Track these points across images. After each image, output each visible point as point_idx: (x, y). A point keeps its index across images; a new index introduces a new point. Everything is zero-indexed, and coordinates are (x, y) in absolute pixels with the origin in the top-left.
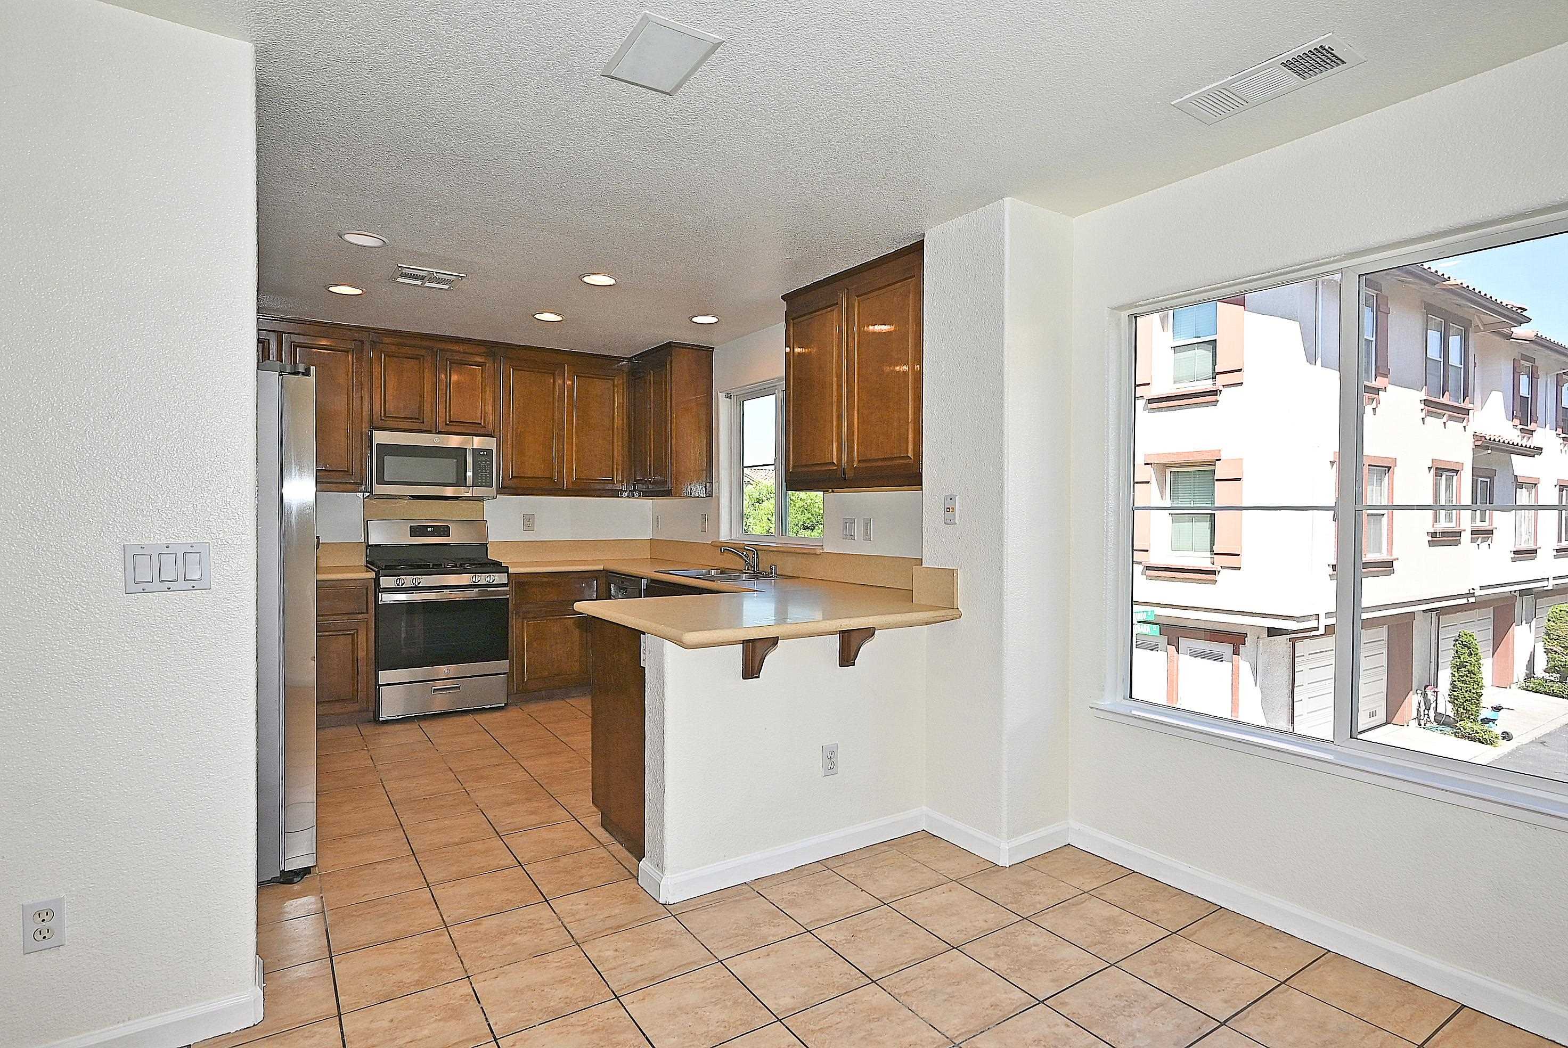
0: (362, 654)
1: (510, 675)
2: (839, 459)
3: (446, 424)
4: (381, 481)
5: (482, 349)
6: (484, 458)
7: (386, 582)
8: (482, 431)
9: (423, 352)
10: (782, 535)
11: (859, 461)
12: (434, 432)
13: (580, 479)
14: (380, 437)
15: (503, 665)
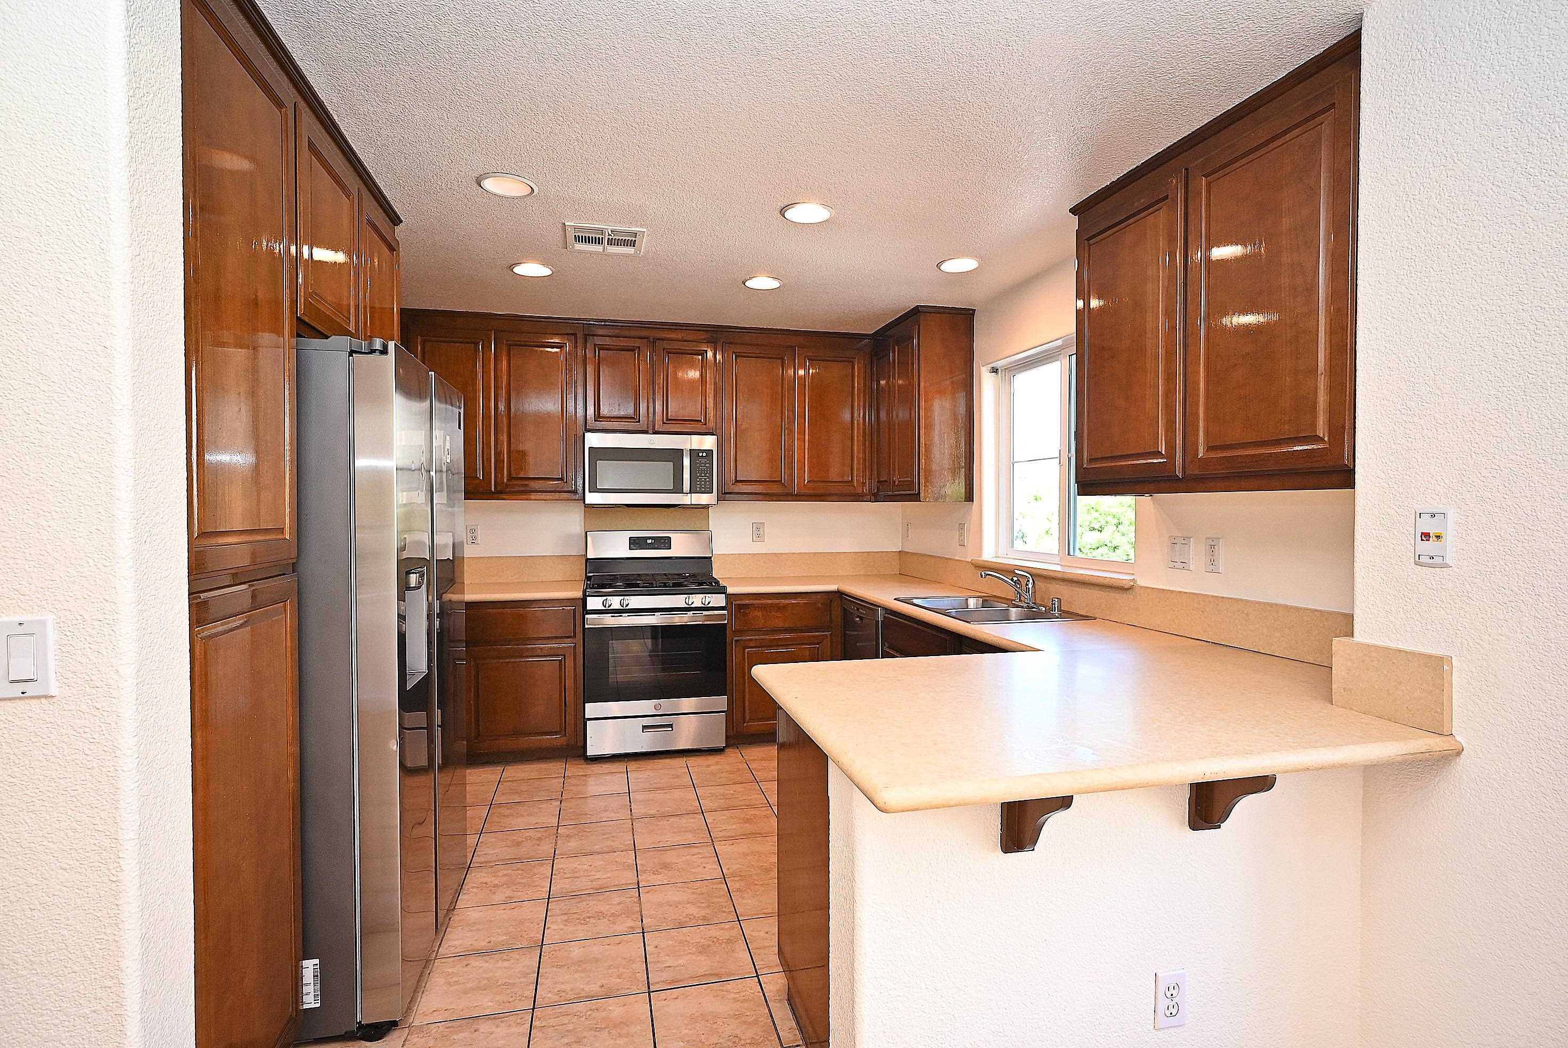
0: (570, 683)
1: (729, 713)
2: (1171, 446)
3: (664, 423)
4: (594, 489)
5: (702, 336)
6: (703, 461)
7: (594, 603)
8: (703, 429)
9: (637, 343)
10: (1069, 554)
11: (1210, 448)
12: (651, 432)
13: (813, 481)
14: (593, 440)
15: (721, 702)
